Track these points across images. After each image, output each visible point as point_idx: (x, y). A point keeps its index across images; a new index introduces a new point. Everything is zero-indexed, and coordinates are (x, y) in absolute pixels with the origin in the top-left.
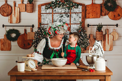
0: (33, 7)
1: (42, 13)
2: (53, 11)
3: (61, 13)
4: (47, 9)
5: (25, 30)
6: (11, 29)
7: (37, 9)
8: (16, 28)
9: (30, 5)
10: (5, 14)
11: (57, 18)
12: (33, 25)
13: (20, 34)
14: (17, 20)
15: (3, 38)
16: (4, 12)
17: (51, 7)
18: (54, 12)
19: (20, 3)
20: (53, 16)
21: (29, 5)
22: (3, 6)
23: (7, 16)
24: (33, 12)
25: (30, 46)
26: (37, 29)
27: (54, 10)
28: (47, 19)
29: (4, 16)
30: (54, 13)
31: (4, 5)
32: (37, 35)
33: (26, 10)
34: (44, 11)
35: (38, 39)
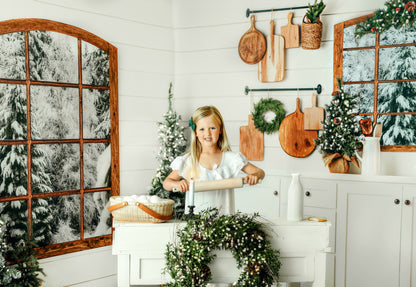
0: (320, 33)
1: (345, 50)
2: (378, 40)
3: (404, 46)
4: (361, 34)
5: (299, 102)
6: (264, 98)
7: (331, 36)
8: (275, 96)
9: (310, 25)
10: (251, 58)
11: (391, 61)
12: (319, 85)
13: (285, 112)
14: (279, 73)
15: (246, 124)
16: (249, 51)
17: (372, 29)
18: (382, 43)
19: (286, 22)
20: (378, 54)
21: (308, 26)
22: (247, 36)
23: (256, 61)
24: (319, 47)
25: (311, 149)
26: (332, 98)
27: (382, 36)
28: (359, 67)
29: (248, 63)
30: (381, 47)
31: (248, 33)
32: (332, 117)
33: (300, 43)
34: (351, 41)
35: (332, 128)
